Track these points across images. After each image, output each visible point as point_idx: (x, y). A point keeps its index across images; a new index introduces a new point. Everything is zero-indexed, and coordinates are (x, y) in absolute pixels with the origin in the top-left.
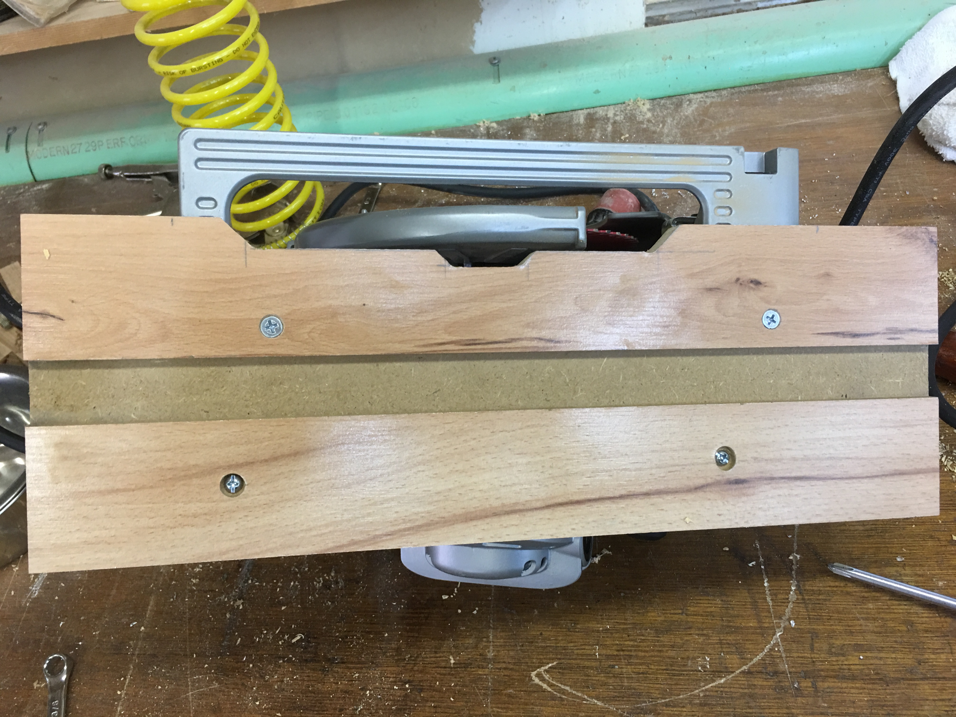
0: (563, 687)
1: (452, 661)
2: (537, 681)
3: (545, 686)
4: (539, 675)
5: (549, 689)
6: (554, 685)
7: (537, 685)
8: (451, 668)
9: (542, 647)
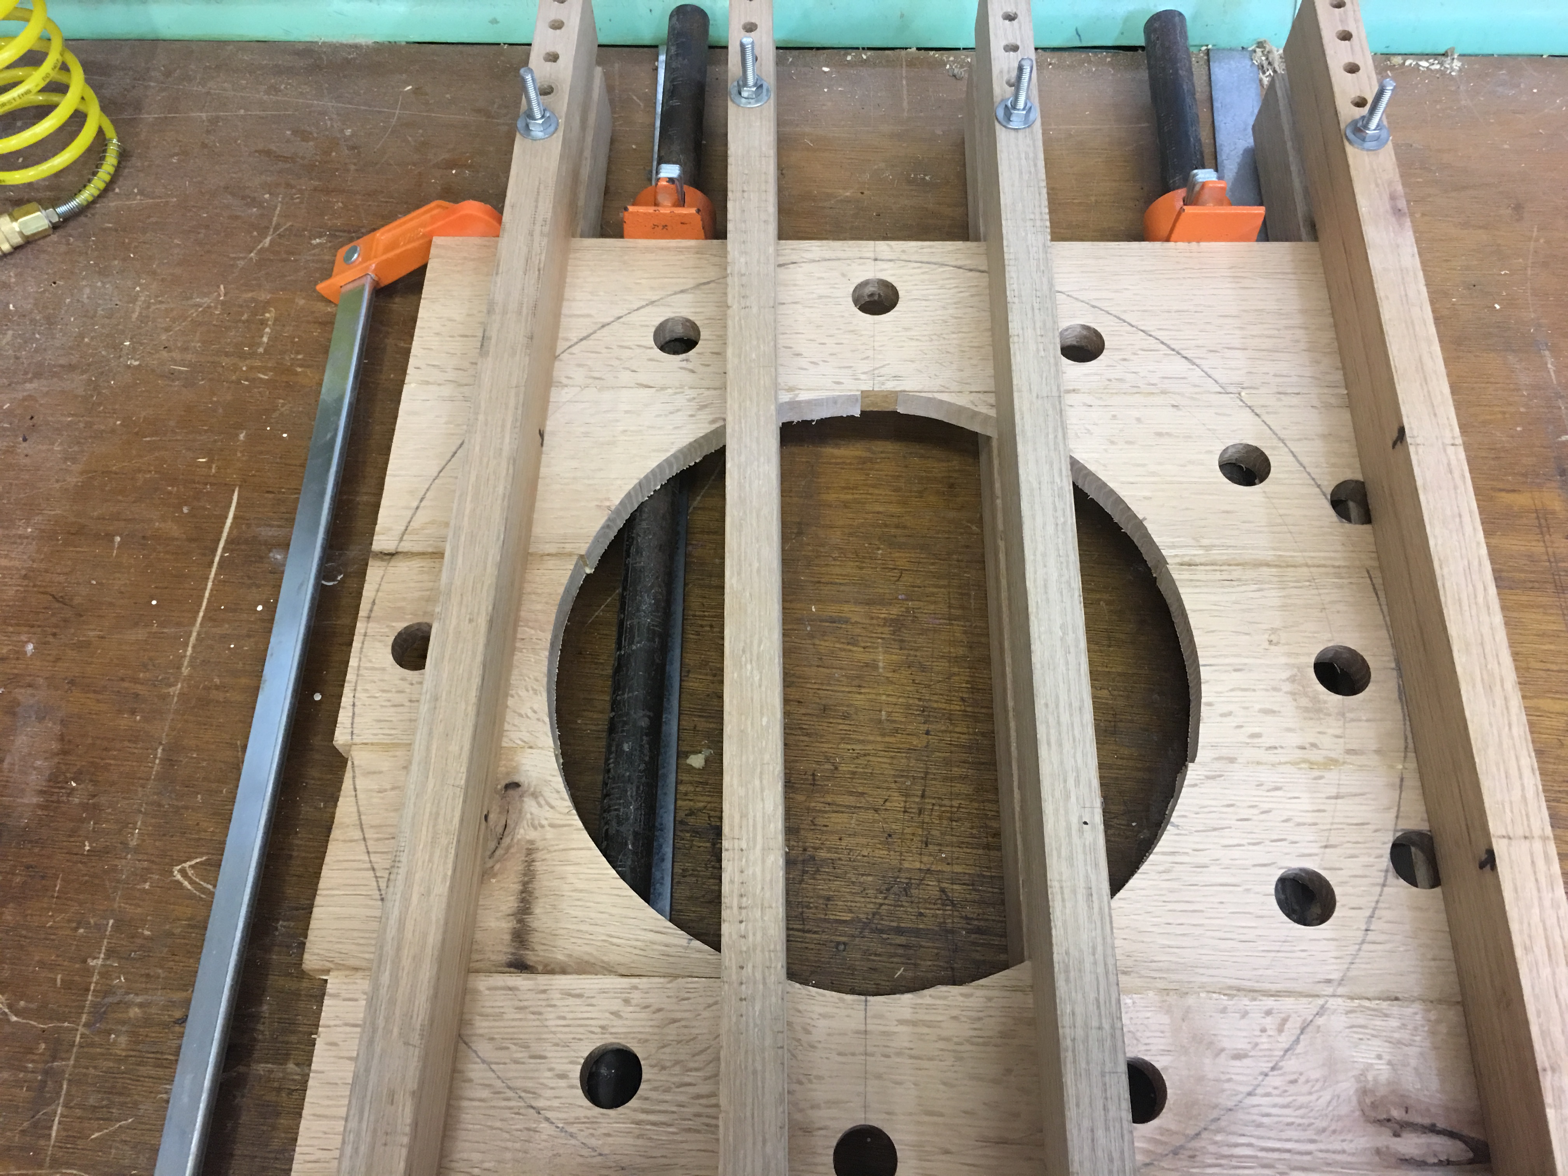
0: (205, 885)
1: (87, 848)
2: (179, 877)
3: (186, 883)
4: (183, 872)
5: (189, 887)
6: (196, 883)
7: (178, 882)
8: (83, 855)
9: (195, 839)
